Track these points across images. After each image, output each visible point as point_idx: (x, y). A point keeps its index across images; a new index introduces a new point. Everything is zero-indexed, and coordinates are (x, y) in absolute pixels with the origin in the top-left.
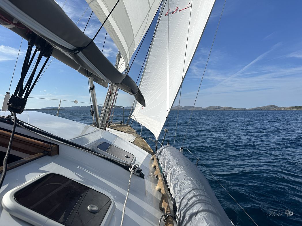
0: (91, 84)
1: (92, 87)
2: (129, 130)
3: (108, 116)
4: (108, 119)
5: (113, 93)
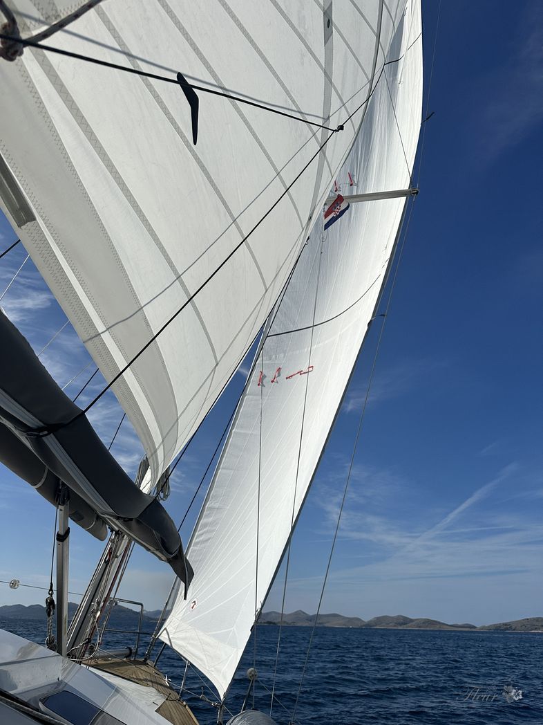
0: (62, 526)
1: (62, 533)
2: (149, 678)
3: (93, 622)
4: (91, 634)
5: (117, 557)
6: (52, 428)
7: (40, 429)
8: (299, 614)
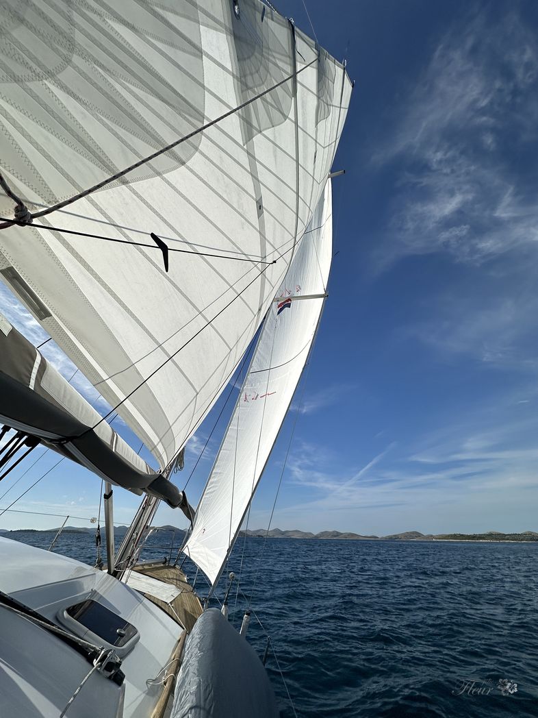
0: (107, 489)
1: (107, 494)
3: (133, 546)
4: (132, 553)
6: (69, 439)
7: (60, 440)
8: (277, 531)
